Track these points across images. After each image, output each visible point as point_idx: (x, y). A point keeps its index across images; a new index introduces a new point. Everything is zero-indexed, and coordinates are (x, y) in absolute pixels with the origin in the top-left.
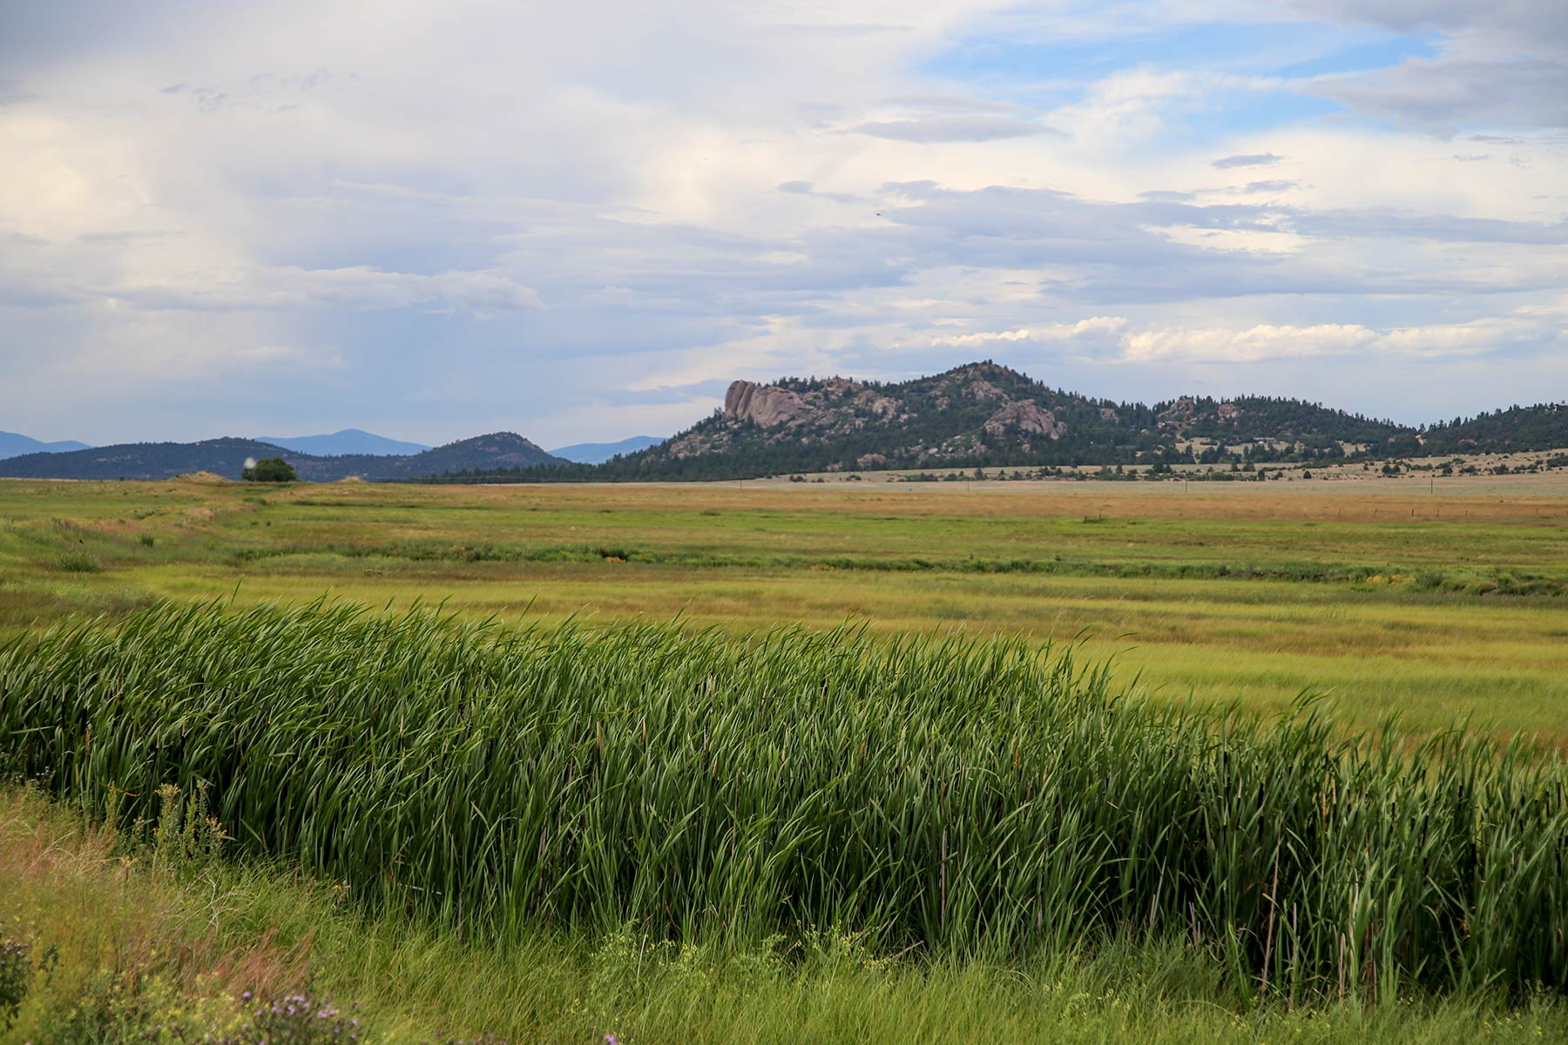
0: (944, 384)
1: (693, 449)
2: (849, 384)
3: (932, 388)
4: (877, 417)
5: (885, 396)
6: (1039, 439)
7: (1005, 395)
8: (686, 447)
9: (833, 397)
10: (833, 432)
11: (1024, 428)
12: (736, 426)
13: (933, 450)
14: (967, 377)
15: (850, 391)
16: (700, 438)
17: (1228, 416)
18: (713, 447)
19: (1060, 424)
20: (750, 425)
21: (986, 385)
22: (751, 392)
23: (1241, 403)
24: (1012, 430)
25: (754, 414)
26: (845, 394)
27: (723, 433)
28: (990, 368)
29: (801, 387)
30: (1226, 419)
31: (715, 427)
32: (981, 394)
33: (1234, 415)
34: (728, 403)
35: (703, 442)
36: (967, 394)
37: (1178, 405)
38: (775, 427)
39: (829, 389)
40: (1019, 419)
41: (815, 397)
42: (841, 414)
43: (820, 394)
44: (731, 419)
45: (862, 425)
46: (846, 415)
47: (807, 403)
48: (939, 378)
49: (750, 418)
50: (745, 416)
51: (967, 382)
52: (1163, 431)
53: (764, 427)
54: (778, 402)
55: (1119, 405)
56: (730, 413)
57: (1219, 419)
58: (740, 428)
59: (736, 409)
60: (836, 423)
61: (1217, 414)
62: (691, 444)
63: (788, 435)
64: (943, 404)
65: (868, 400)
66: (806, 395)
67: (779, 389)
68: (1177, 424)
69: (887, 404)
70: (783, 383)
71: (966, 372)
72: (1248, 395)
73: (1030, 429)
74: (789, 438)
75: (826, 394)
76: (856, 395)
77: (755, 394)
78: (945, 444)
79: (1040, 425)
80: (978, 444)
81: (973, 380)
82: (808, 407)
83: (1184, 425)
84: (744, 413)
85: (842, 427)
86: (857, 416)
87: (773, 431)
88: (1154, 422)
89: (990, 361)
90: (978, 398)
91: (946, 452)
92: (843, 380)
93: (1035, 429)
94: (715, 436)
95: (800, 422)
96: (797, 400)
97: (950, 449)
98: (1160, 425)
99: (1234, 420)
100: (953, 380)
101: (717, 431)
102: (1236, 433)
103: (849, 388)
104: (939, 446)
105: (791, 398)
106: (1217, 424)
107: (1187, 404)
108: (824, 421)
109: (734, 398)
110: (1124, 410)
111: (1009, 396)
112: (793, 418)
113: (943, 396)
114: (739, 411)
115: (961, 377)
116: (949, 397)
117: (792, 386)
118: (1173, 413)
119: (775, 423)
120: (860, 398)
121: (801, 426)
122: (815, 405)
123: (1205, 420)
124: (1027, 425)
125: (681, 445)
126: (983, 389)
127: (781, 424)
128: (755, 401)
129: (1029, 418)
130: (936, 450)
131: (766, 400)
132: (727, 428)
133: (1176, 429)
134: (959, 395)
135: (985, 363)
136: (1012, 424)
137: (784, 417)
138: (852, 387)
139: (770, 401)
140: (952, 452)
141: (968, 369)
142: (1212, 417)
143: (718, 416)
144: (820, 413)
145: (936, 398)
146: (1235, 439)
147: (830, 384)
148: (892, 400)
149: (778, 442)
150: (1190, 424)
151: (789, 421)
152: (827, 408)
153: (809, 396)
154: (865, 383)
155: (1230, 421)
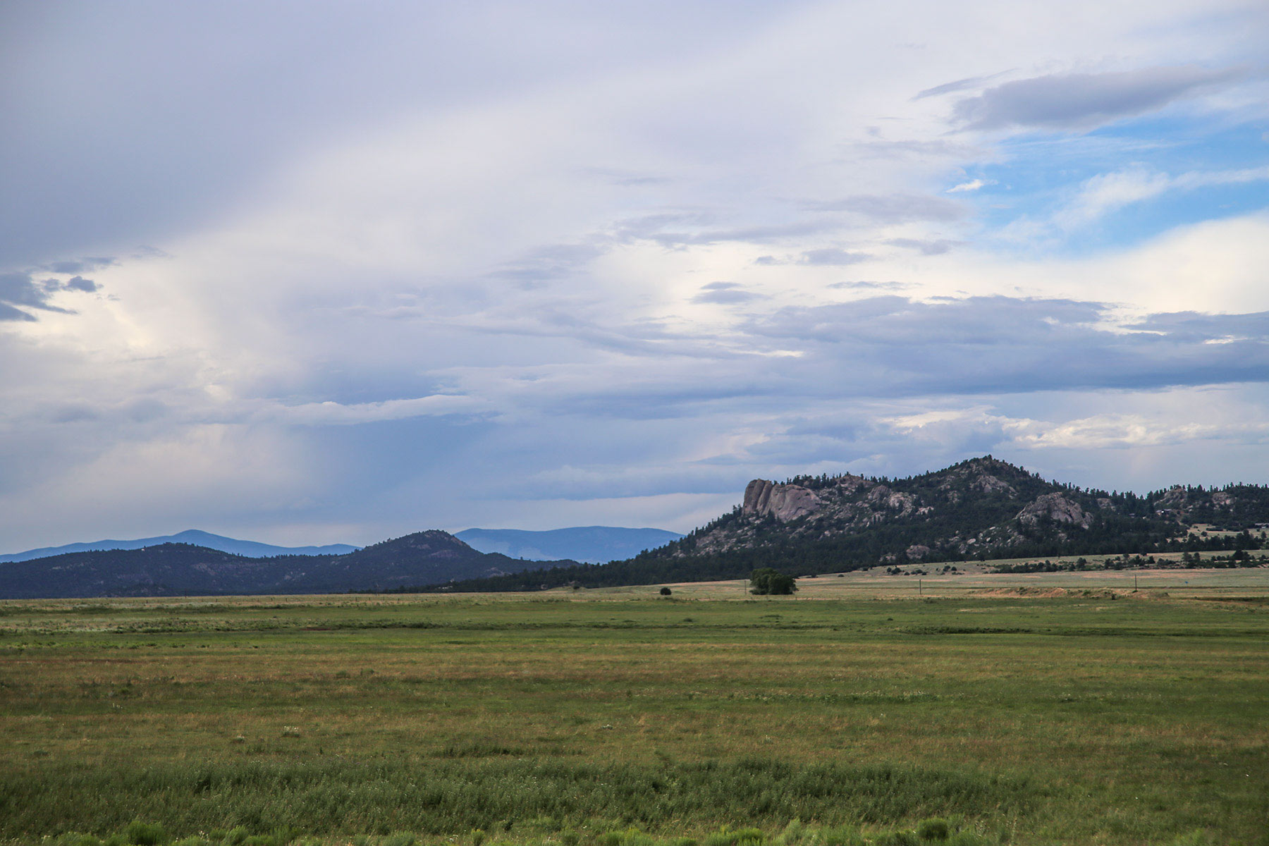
0: (950, 478)
1: (719, 544)
2: (860, 481)
3: (939, 483)
4: (893, 511)
5: (899, 491)
6: (1072, 529)
7: (1011, 488)
8: (711, 543)
9: (847, 493)
10: (853, 525)
11: (1055, 518)
12: (758, 522)
13: (972, 541)
14: (971, 471)
15: (862, 487)
16: (724, 533)
17: (1223, 503)
18: (739, 541)
19: (1087, 514)
20: (771, 520)
21: (993, 479)
22: (769, 490)
23: (1230, 491)
24: (1045, 521)
25: (774, 509)
26: (858, 490)
27: (746, 528)
28: (991, 463)
29: (817, 484)
30: (1221, 506)
31: (737, 522)
32: (989, 487)
33: (1228, 502)
34: (747, 499)
35: (727, 537)
36: (975, 487)
37: (1172, 494)
38: (795, 521)
39: (842, 485)
40: (1050, 511)
41: (830, 493)
42: (858, 508)
43: (834, 491)
44: (752, 515)
45: (882, 518)
46: (862, 510)
47: (823, 498)
48: (943, 473)
49: (770, 513)
50: (766, 512)
51: (972, 476)
52: (1163, 517)
53: (785, 522)
54: (796, 499)
55: (1111, 494)
56: (749, 509)
57: (1214, 506)
58: (762, 523)
59: (755, 506)
60: (853, 518)
61: (1211, 502)
62: (716, 539)
63: (809, 528)
64: (955, 497)
65: (882, 495)
66: (822, 491)
67: (796, 487)
68: (1175, 511)
69: (902, 498)
70: (797, 481)
71: (969, 467)
72: (1236, 484)
73: (1063, 520)
74: (810, 531)
75: (840, 490)
76: (869, 490)
77: (773, 490)
78: (981, 535)
79: (1070, 515)
80: (1016, 534)
81: (977, 474)
82: (824, 502)
83: (1182, 513)
84: (763, 509)
85: (860, 520)
86: (875, 510)
87: (794, 525)
88: (1152, 510)
89: (990, 456)
90: (986, 491)
91: (984, 542)
92: (854, 477)
93: (1067, 520)
94: (739, 531)
95: (818, 516)
96: (813, 496)
97: (988, 540)
98: (1159, 512)
99: (1229, 507)
100: (958, 475)
101: (741, 526)
102: (1234, 519)
103: (862, 484)
104: (976, 536)
105: (808, 494)
106: (1213, 510)
107: (1181, 493)
108: (842, 515)
109: (753, 495)
110: (1116, 499)
111: (1015, 488)
112: (811, 513)
113: (952, 489)
114: (759, 507)
115: (965, 472)
116: (958, 490)
117: (806, 483)
118: (1168, 501)
119: (795, 518)
120: (873, 494)
121: (821, 520)
122: (831, 501)
123: (1202, 508)
124: (1058, 516)
125: (707, 540)
126: (990, 483)
127: (802, 519)
128: (774, 498)
129: (1059, 509)
130: (974, 540)
131: (785, 497)
132: (749, 523)
133: (1175, 516)
134: (968, 489)
135: (985, 458)
136: (1044, 516)
137: (804, 512)
138: (864, 483)
139: (788, 498)
140: (990, 542)
141: (971, 464)
142: (1207, 504)
143: (738, 513)
144: (837, 507)
145: (946, 491)
146: (1237, 525)
147: (843, 481)
148: (906, 494)
149: (802, 536)
150: (1187, 512)
151: (808, 516)
152: (843, 503)
153: (825, 492)
154: (874, 480)
155: (1225, 508)
